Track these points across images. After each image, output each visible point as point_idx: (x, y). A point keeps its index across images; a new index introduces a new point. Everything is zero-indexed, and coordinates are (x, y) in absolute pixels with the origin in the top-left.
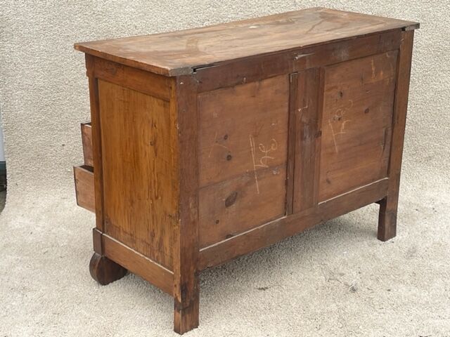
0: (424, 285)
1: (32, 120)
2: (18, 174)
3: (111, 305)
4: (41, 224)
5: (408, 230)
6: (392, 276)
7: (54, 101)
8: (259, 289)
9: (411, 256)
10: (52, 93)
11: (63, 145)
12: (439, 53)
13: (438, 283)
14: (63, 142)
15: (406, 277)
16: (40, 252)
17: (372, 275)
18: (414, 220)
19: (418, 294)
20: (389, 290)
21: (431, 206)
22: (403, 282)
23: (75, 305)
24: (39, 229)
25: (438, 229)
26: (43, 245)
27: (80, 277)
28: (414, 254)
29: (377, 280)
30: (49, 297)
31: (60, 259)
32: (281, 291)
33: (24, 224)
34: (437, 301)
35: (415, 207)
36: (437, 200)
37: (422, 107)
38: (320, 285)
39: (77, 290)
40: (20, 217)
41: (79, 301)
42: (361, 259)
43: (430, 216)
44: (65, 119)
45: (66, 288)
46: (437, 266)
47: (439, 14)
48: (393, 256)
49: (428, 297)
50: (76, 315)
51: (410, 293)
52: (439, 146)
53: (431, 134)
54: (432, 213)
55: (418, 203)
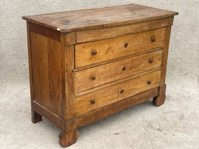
0: (189, 133)
1: (10, 53)
2: (3, 77)
3: (47, 141)
4: (14, 101)
5: (179, 106)
6: (174, 128)
7: (20, 45)
8: (115, 134)
9: (182, 119)
10: (19, 41)
11: (24, 65)
12: (192, 28)
13: (195, 131)
14: (24, 63)
15: (181, 129)
16: (13, 115)
17: (166, 128)
18: (181, 102)
19: (187, 137)
20: (174, 135)
21: (188, 95)
22: (180, 131)
23: (30, 141)
24: (12, 103)
25: (192, 106)
26: (15, 111)
27: (32, 127)
28: (183, 118)
29: (168, 130)
30: (18, 137)
31: (23, 118)
32: (125, 135)
33: (6, 101)
34: (196, 141)
35: (181, 96)
36: (190, 92)
37: (184, 51)
38: (143, 132)
39: (31, 133)
40: (4, 97)
41: (32, 139)
42: (159, 120)
43: (188, 100)
44: (26, 53)
45: (26, 132)
46: (194, 124)
47: (193, 11)
48: (174, 118)
49: (192, 139)
50: (31, 146)
51: (183, 137)
52: (191, 69)
53: (187, 63)
54: (189, 98)
55: (182, 93)
